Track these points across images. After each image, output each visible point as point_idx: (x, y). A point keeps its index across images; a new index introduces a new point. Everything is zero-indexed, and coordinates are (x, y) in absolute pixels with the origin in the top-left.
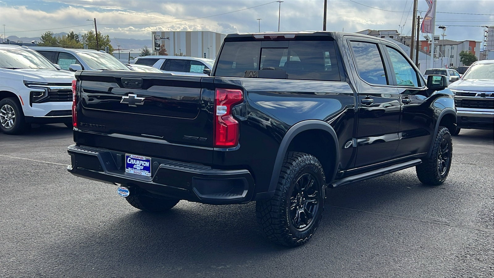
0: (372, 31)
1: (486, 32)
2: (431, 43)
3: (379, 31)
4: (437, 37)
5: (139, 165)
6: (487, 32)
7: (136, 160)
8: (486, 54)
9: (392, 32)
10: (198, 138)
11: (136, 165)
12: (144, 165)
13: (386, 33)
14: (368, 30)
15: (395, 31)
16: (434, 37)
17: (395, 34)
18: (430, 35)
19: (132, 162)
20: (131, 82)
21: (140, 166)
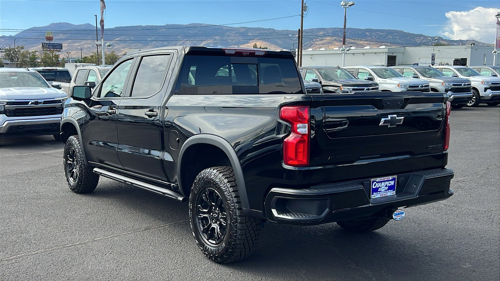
5: (383, 187)
7: (381, 182)
10: (436, 146)
11: (381, 187)
12: (389, 185)
19: (378, 185)
20: (393, 102)
21: (385, 187)
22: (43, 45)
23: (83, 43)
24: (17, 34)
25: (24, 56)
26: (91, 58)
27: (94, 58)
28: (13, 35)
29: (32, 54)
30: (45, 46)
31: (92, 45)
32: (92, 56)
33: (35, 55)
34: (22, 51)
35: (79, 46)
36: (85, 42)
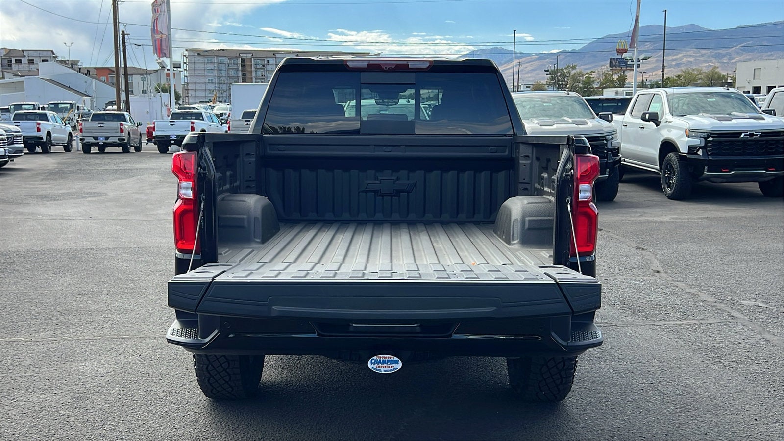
0: (11, 50)
1: (185, 57)
2: (168, 72)
3: (23, 51)
4: (177, 64)
6: (187, 58)
8: (189, 88)
9: (45, 53)
13: (36, 54)
14: (4, 48)
15: (51, 52)
16: (173, 64)
17: (51, 57)
18: (167, 61)
22: (611, 61)
23: (681, 55)
24: (583, 47)
25: (575, 79)
26: (677, 78)
27: (681, 78)
28: (577, 49)
29: (587, 76)
30: (614, 64)
31: (694, 59)
32: (679, 76)
33: (591, 78)
34: (573, 72)
35: (673, 60)
36: (684, 53)
